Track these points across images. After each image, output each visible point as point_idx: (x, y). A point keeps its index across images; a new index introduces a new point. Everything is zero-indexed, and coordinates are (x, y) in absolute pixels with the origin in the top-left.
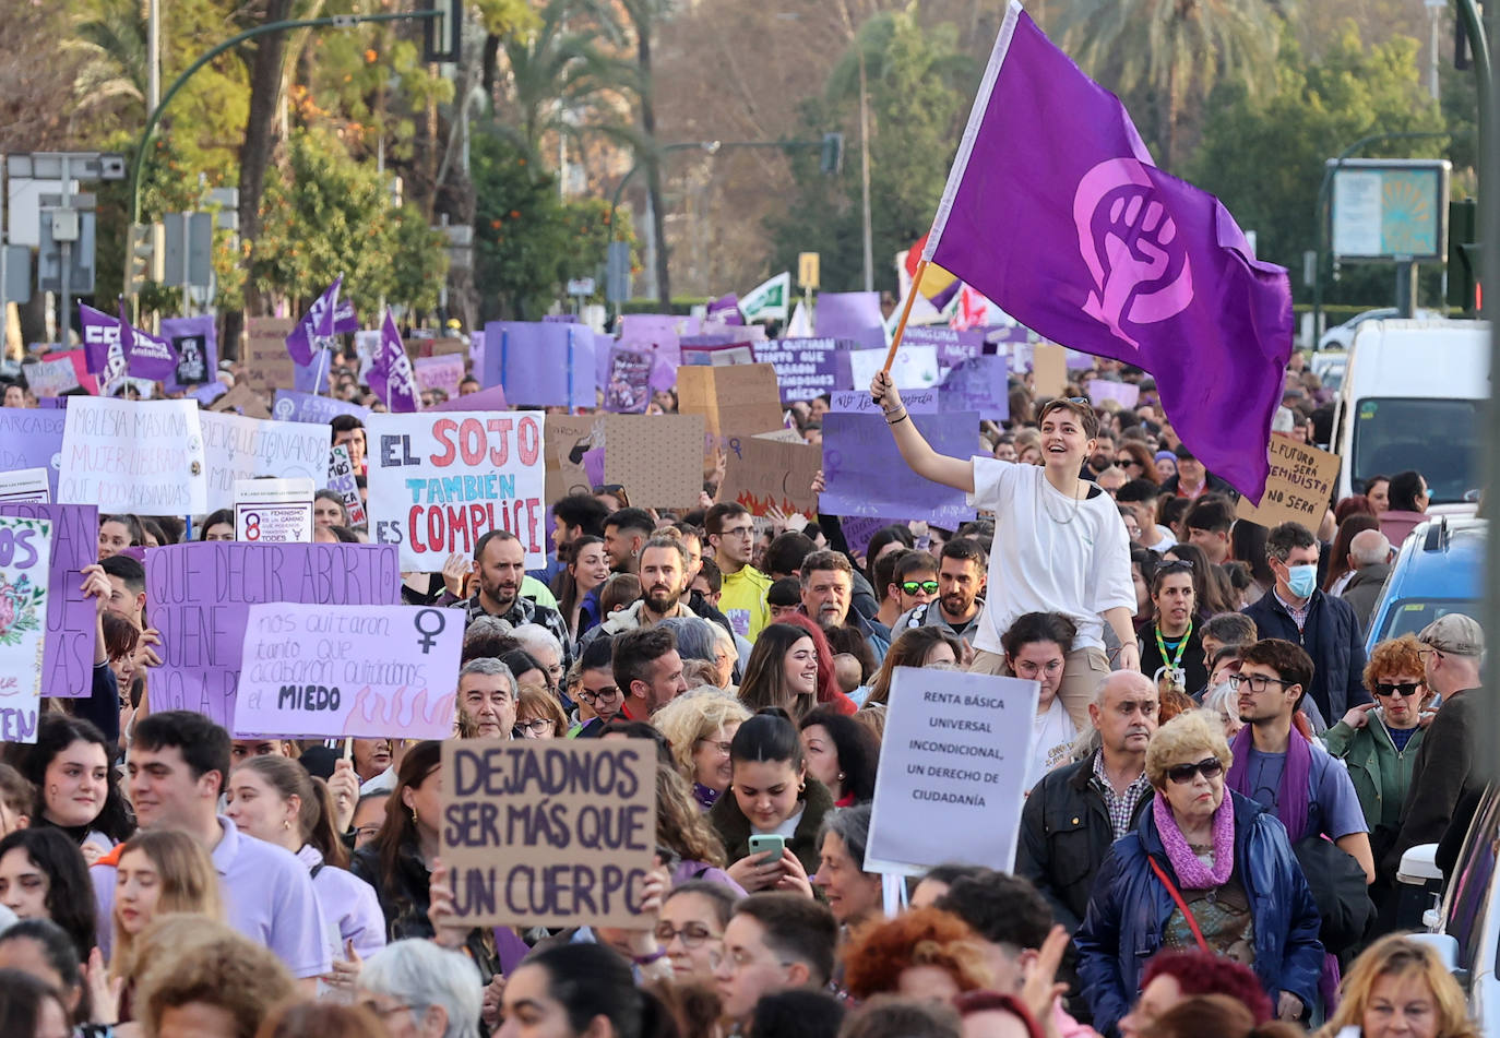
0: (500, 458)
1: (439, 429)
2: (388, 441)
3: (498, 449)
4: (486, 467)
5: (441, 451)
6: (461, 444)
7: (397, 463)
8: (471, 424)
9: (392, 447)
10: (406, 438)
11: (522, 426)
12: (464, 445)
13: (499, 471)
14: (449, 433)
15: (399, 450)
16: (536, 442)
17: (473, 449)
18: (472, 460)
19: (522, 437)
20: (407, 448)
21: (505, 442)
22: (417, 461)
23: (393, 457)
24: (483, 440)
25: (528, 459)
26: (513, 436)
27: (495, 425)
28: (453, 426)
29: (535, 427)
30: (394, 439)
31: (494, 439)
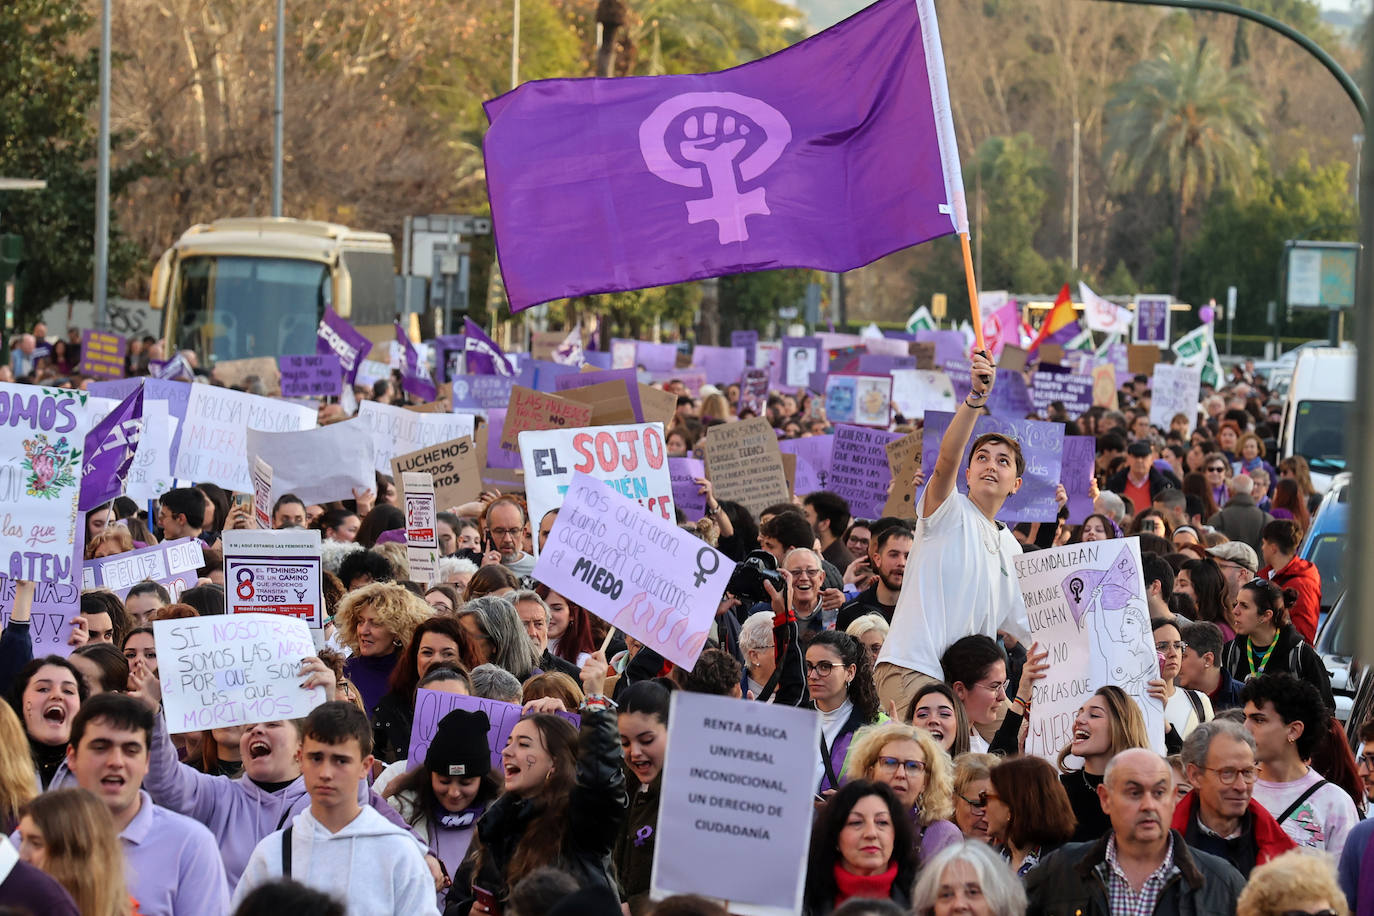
0: (632, 464)
1: (578, 442)
2: (539, 454)
3: (628, 457)
4: (620, 472)
5: (583, 460)
6: (598, 453)
7: (548, 472)
8: (603, 436)
9: (543, 459)
10: (553, 451)
11: (646, 437)
12: (600, 454)
13: (632, 475)
14: (587, 445)
15: (548, 460)
16: (660, 448)
17: (608, 457)
18: (609, 467)
19: (648, 445)
20: (554, 459)
21: (633, 451)
22: (563, 470)
23: (544, 467)
24: (615, 450)
25: (655, 464)
26: (639, 445)
27: (623, 437)
28: (589, 439)
29: (657, 436)
30: (544, 453)
31: (624, 448)
